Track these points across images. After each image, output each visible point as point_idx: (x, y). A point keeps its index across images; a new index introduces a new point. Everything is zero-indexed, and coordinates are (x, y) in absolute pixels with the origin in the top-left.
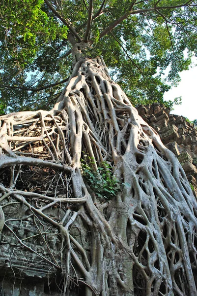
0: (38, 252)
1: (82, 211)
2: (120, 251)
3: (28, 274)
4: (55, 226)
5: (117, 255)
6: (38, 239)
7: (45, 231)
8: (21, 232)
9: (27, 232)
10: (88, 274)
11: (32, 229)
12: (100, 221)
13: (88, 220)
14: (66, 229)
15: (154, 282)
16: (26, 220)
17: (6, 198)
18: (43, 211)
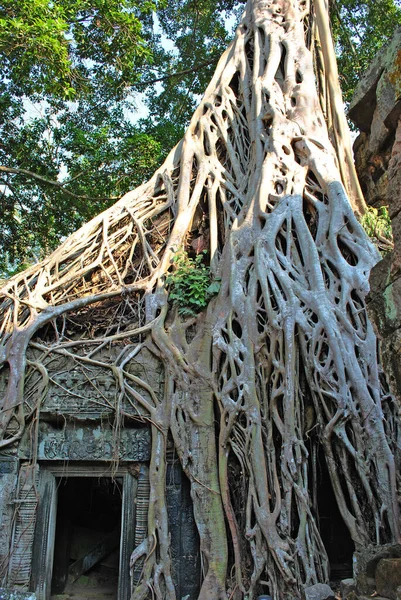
0: (87, 397)
1: (148, 341)
2: (197, 381)
3: (79, 418)
4: (107, 368)
5: (191, 386)
6: (87, 384)
7: (94, 376)
8: (69, 383)
9: (75, 381)
10: (153, 410)
11: (81, 377)
12: (167, 350)
13: (155, 351)
14: (119, 370)
15: (227, 415)
16: (74, 370)
17: (48, 356)
18: (90, 358)
